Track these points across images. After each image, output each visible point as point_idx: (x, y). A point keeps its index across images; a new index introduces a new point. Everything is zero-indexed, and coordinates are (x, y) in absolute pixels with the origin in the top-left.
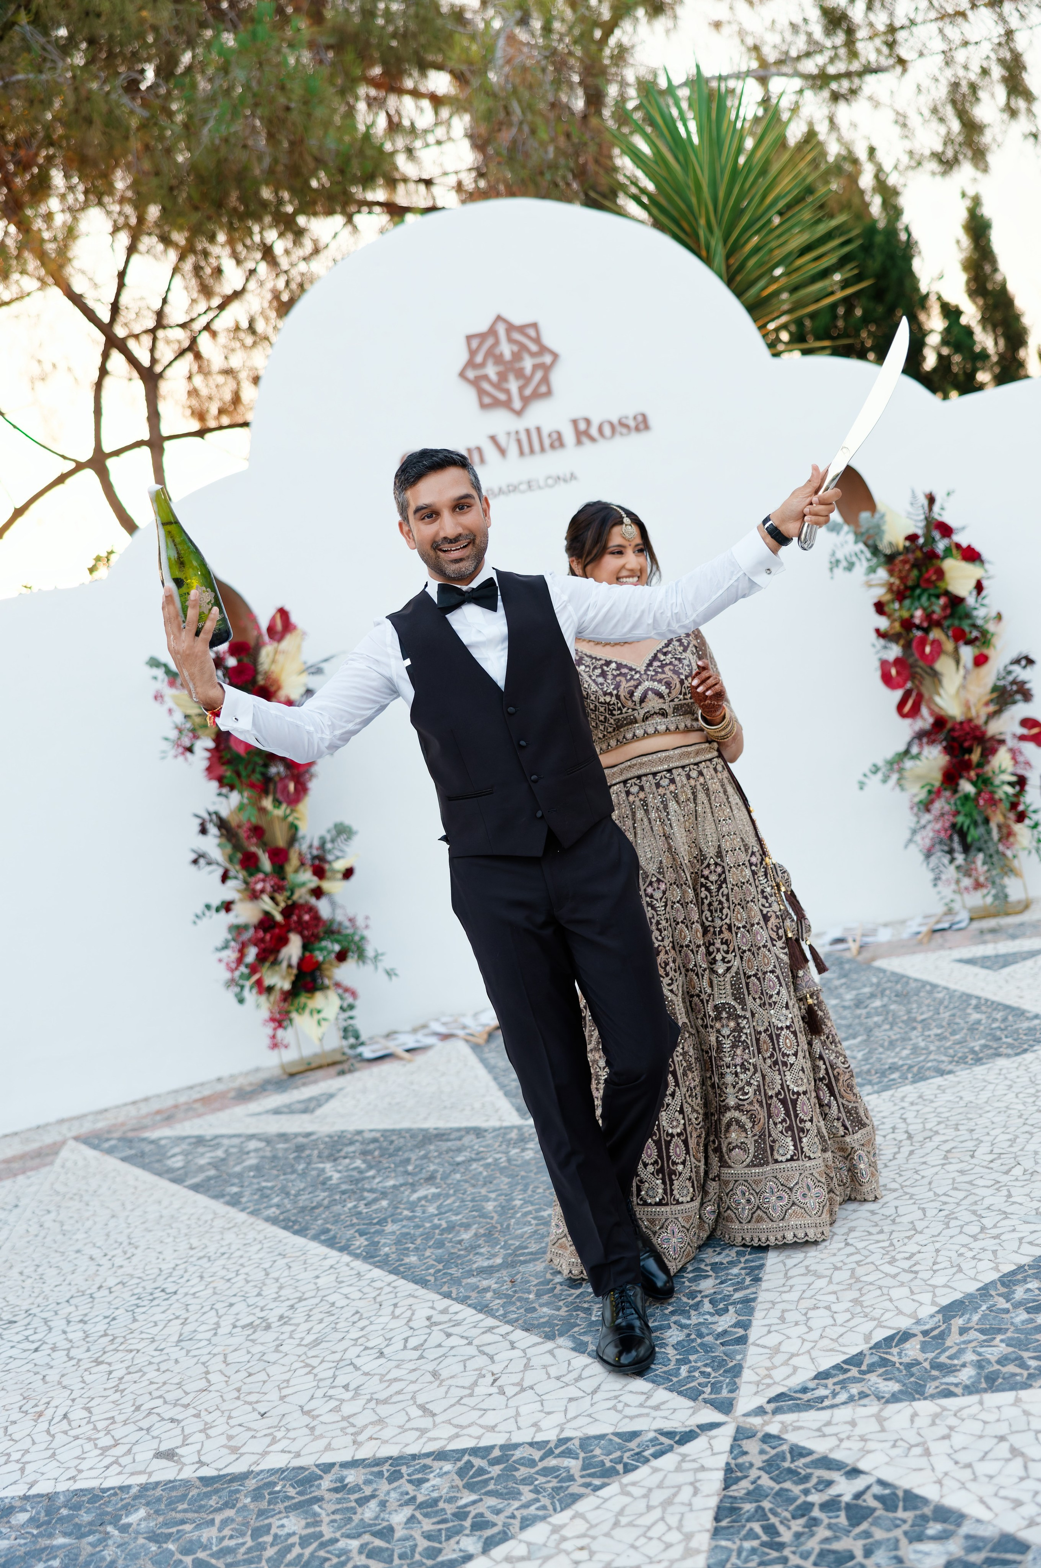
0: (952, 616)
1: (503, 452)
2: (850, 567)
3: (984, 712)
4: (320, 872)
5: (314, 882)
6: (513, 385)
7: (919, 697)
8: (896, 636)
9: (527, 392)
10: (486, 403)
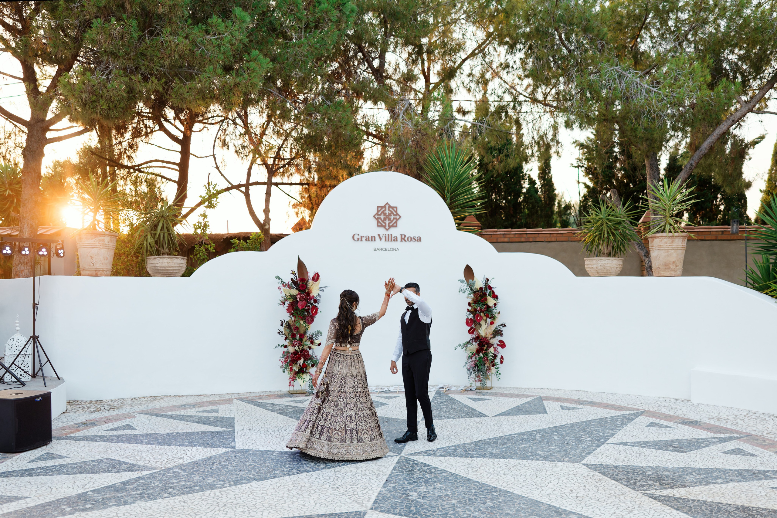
0: (487, 310)
1: (381, 239)
2: (464, 292)
3: (490, 337)
4: (312, 343)
5: (310, 345)
6: (387, 222)
7: (475, 329)
8: (472, 313)
9: (391, 225)
10: (379, 225)
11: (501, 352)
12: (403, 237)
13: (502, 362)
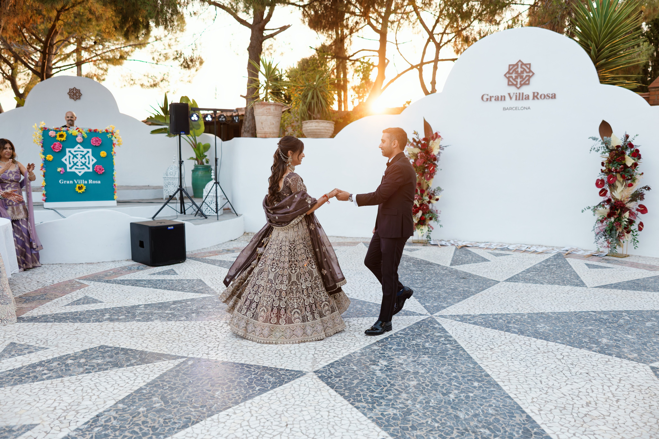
0: (624, 171)
1: (511, 98)
2: (599, 150)
3: (626, 201)
4: (430, 198)
5: (428, 200)
6: (519, 80)
7: (607, 191)
8: (606, 173)
9: (522, 83)
10: (510, 84)
11: (641, 218)
12: (536, 94)
13: (640, 229)
